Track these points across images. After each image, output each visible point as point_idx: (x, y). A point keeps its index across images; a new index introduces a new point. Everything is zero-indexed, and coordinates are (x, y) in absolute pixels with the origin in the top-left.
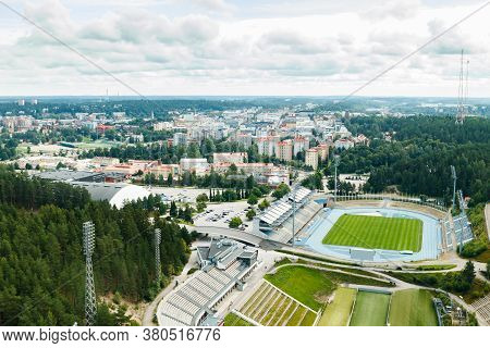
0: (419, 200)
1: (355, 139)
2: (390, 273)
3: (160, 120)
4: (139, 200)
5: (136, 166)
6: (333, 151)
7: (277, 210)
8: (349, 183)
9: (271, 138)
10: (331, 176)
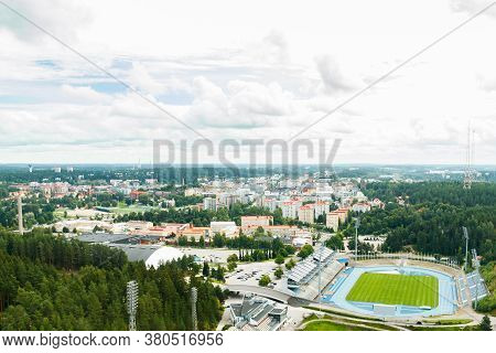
0: (433, 259)
1: (371, 202)
2: (411, 327)
3: (190, 186)
4: (174, 261)
5: (169, 229)
6: (352, 215)
7: (302, 269)
8: (368, 243)
9: (294, 203)
10: (351, 237)
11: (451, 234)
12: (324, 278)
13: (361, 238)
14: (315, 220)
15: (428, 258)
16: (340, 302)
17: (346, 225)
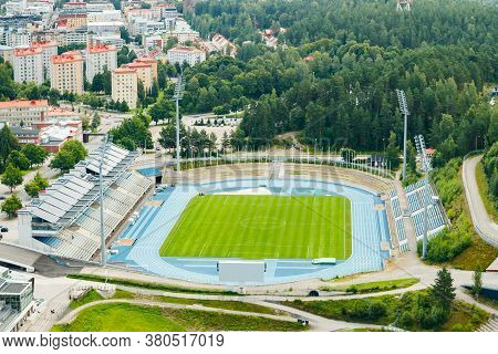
0: (339, 159)
1: (207, 44)
2: (297, 304)
6: (166, 71)
7: (64, 193)
8: (204, 133)
9: (39, 50)
10: (166, 121)
11: (374, 105)
12: (111, 211)
13: (189, 122)
14: (86, 86)
15: (329, 158)
16: (149, 261)
17: (154, 94)
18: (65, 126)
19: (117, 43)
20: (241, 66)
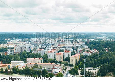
8: (90, 72)
9: (53, 51)
10: (82, 69)
13: (87, 69)
14: (64, 60)
18: (59, 69)
19: (71, 50)
20: (100, 56)
